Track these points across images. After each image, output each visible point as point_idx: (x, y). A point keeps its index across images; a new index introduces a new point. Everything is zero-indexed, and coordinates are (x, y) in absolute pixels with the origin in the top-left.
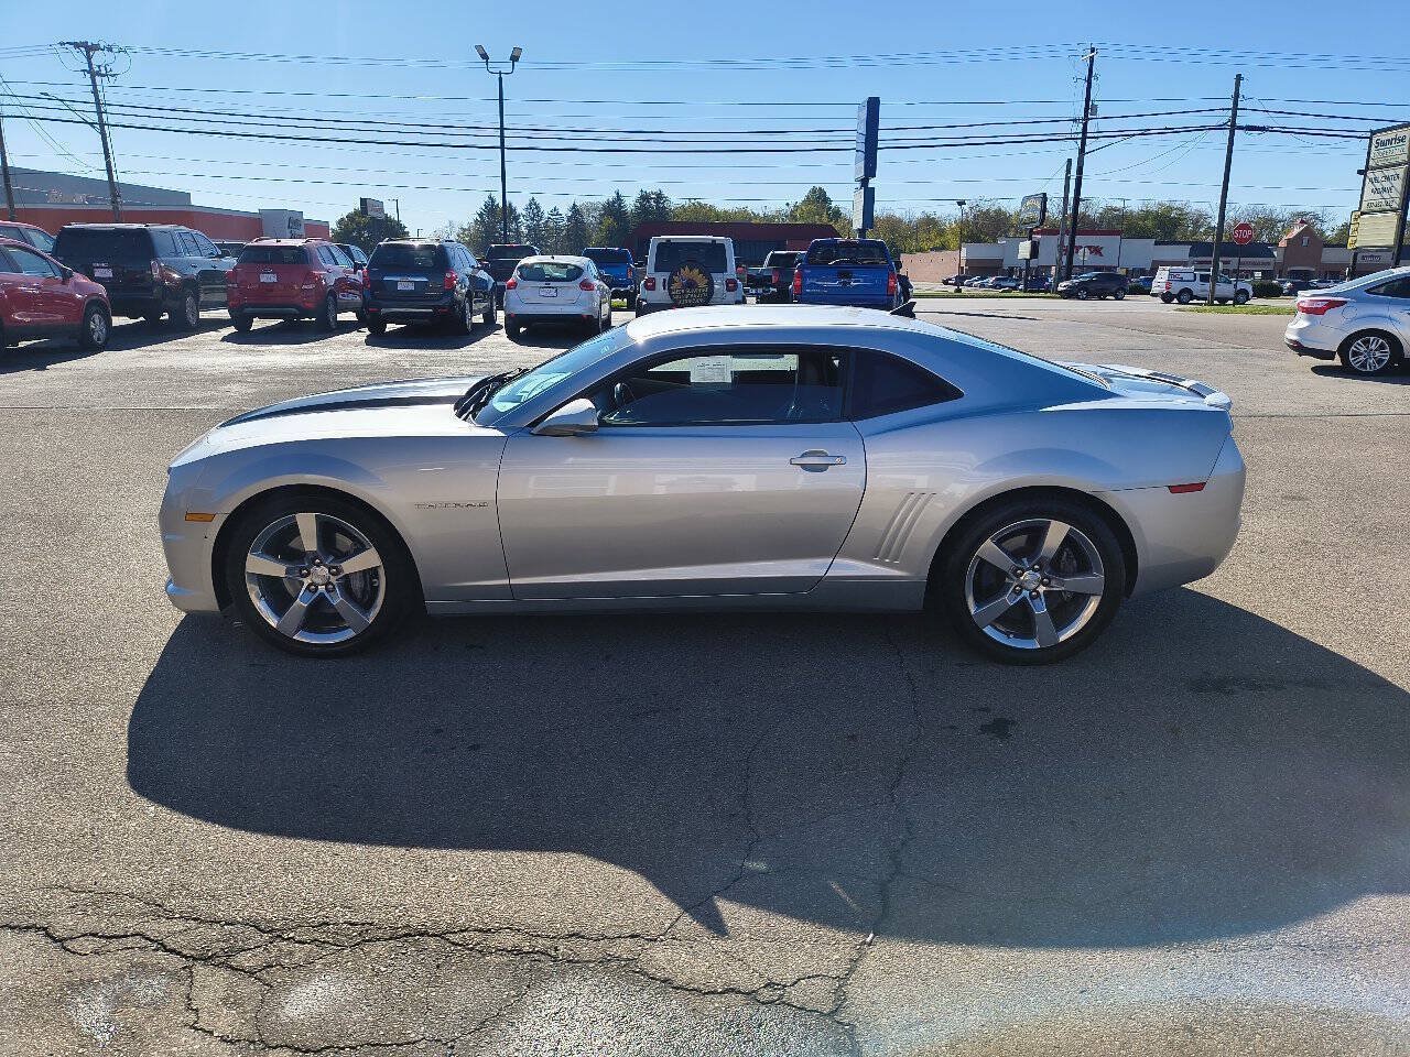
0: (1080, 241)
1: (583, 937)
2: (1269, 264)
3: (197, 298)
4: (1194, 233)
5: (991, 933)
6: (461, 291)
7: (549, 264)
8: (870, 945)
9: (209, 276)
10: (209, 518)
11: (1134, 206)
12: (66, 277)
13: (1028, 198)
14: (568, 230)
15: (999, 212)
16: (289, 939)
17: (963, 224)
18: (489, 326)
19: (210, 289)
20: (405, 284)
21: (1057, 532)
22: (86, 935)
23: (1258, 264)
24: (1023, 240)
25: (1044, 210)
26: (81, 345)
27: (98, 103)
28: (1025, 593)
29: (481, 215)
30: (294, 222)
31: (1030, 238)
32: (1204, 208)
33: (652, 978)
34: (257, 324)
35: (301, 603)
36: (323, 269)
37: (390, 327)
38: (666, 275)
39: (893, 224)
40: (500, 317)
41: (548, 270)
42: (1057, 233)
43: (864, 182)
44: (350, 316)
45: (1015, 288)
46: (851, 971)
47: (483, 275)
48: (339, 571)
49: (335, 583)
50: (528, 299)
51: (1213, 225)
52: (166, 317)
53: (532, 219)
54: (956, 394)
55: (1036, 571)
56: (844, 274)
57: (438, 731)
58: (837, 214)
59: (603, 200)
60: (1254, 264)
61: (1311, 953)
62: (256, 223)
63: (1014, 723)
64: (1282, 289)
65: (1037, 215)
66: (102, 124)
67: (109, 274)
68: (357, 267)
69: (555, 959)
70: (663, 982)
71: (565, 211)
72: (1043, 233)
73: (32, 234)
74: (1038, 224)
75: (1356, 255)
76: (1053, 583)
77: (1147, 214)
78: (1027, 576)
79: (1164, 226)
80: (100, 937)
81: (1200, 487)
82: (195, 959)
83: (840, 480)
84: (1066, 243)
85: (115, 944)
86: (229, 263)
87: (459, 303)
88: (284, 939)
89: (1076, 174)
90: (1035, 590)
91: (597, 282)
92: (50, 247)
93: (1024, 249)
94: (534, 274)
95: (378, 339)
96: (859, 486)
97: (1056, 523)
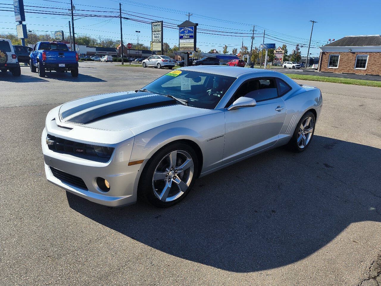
0: (76, 46)
10: (141, 162)
25: (63, 36)
43: (21, 23)
56: (61, 54)
90: (303, 134)
97: (310, 117)
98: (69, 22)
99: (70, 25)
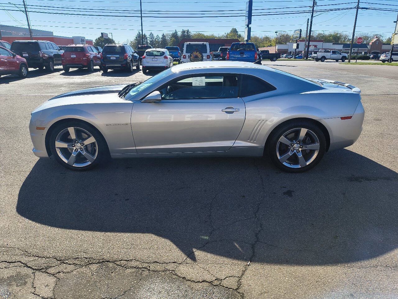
0: (311, 43)
1: (158, 263)
2: (366, 50)
3: (53, 62)
4: (344, 41)
5: (287, 261)
6: (129, 59)
7: (155, 51)
8: (249, 265)
9: (57, 56)
10: (44, 129)
11: (327, 33)
12: (14, 56)
13: (296, 30)
14: (162, 42)
15: (287, 35)
16: (66, 263)
17: (277, 39)
18: (138, 70)
19: (57, 60)
20: (113, 58)
21: (303, 132)
22: (3, 262)
23: (363, 50)
24: (294, 43)
25: (301, 34)
26: (19, 76)
27: (24, 5)
28: (295, 151)
29: (136, 38)
30: (82, 40)
31: (296, 43)
32: (347, 33)
33: (179, 277)
34: (71, 70)
35: (74, 155)
36: (89, 53)
37: (109, 70)
38: (189, 54)
39: (256, 39)
40: (141, 67)
41: (155, 53)
42: (304, 41)
43: (248, 26)
44: (98, 67)
45: (292, 58)
46: (243, 274)
47: (136, 54)
48: (84, 144)
49: (83, 148)
50: (149, 62)
51: (350, 38)
52: (44, 68)
53: (151, 39)
54: (275, 89)
55: (298, 144)
56: (242, 53)
57: (116, 194)
58: (240, 36)
59: (172, 32)
60: (362, 50)
61: (390, 269)
62: (72, 41)
63: (294, 192)
64: (370, 57)
65: (298, 36)
66: (26, 11)
67: (27, 55)
68: (99, 53)
69: (149, 270)
70: (183, 278)
71: (161, 36)
72: (300, 41)
73: (5, 44)
74: (299, 38)
75: (393, 47)
76: (304, 147)
77: (330, 36)
78: (295, 146)
79: (336, 39)
80: (7, 262)
81: (350, 118)
82: (36, 270)
83: (238, 116)
84: (307, 44)
85: (12, 265)
86: (62, 52)
87: (129, 63)
88: (64, 263)
89: (310, 23)
90: (298, 150)
91: (169, 57)
92: (10, 48)
93: (295, 46)
94: (150, 54)
95: (105, 74)
96: (243, 118)
97: (302, 129)
98: (308, 19)
99: (308, 22)
